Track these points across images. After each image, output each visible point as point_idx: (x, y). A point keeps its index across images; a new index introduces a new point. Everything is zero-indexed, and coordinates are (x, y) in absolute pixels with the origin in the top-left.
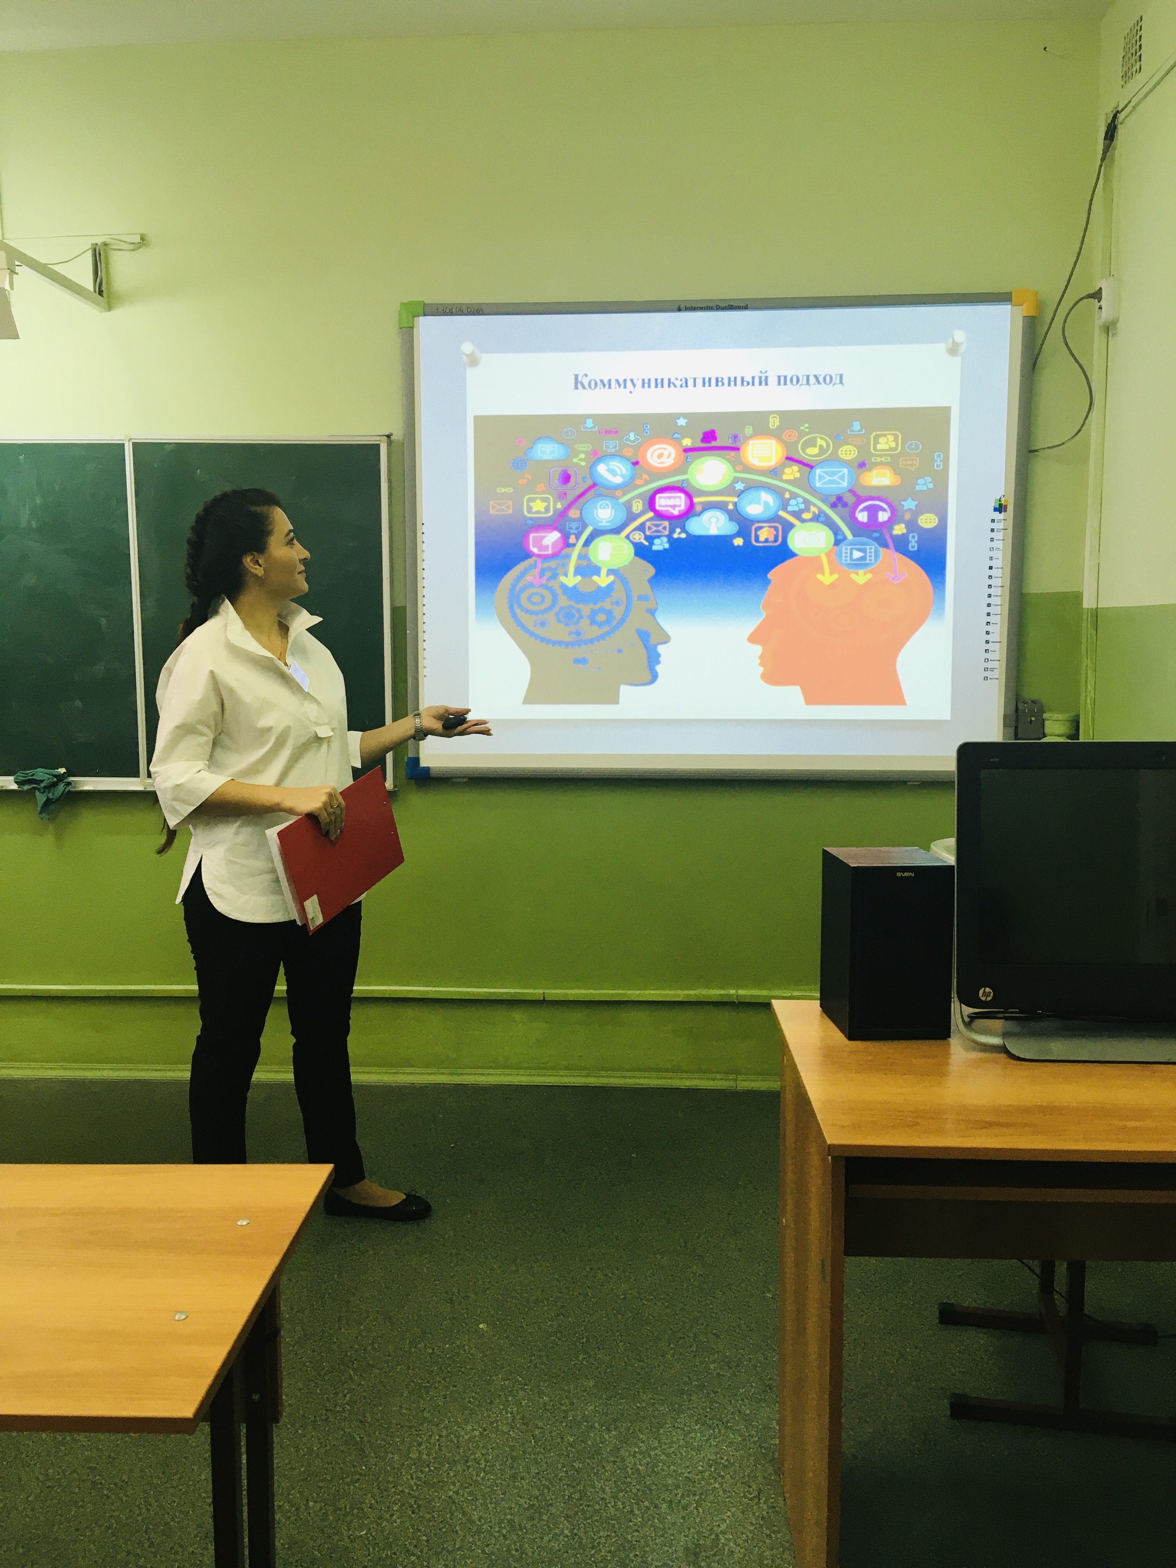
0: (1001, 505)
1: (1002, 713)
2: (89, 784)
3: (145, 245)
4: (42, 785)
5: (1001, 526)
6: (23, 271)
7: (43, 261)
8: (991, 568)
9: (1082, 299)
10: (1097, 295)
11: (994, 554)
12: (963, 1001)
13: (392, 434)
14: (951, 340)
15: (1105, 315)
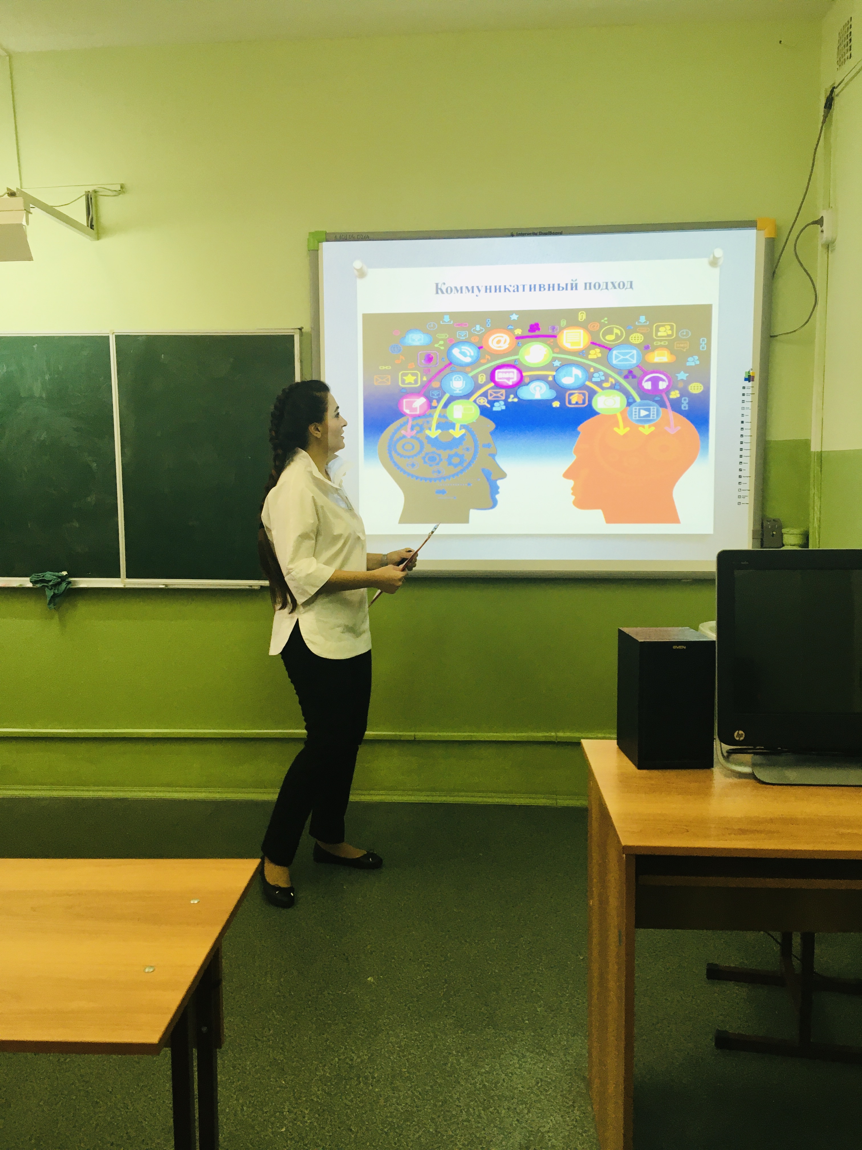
0: (749, 376)
1: (752, 528)
2: (84, 583)
3: (124, 192)
4: (51, 583)
5: (749, 391)
6: (36, 212)
7: (50, 204)
8: (742, 422)
9: (808, 225)
10: (820, 222)
11: (745, 412)
12: (722, 740)
13: (302, 328)
14: (712, 256)
15: (827, 235)
